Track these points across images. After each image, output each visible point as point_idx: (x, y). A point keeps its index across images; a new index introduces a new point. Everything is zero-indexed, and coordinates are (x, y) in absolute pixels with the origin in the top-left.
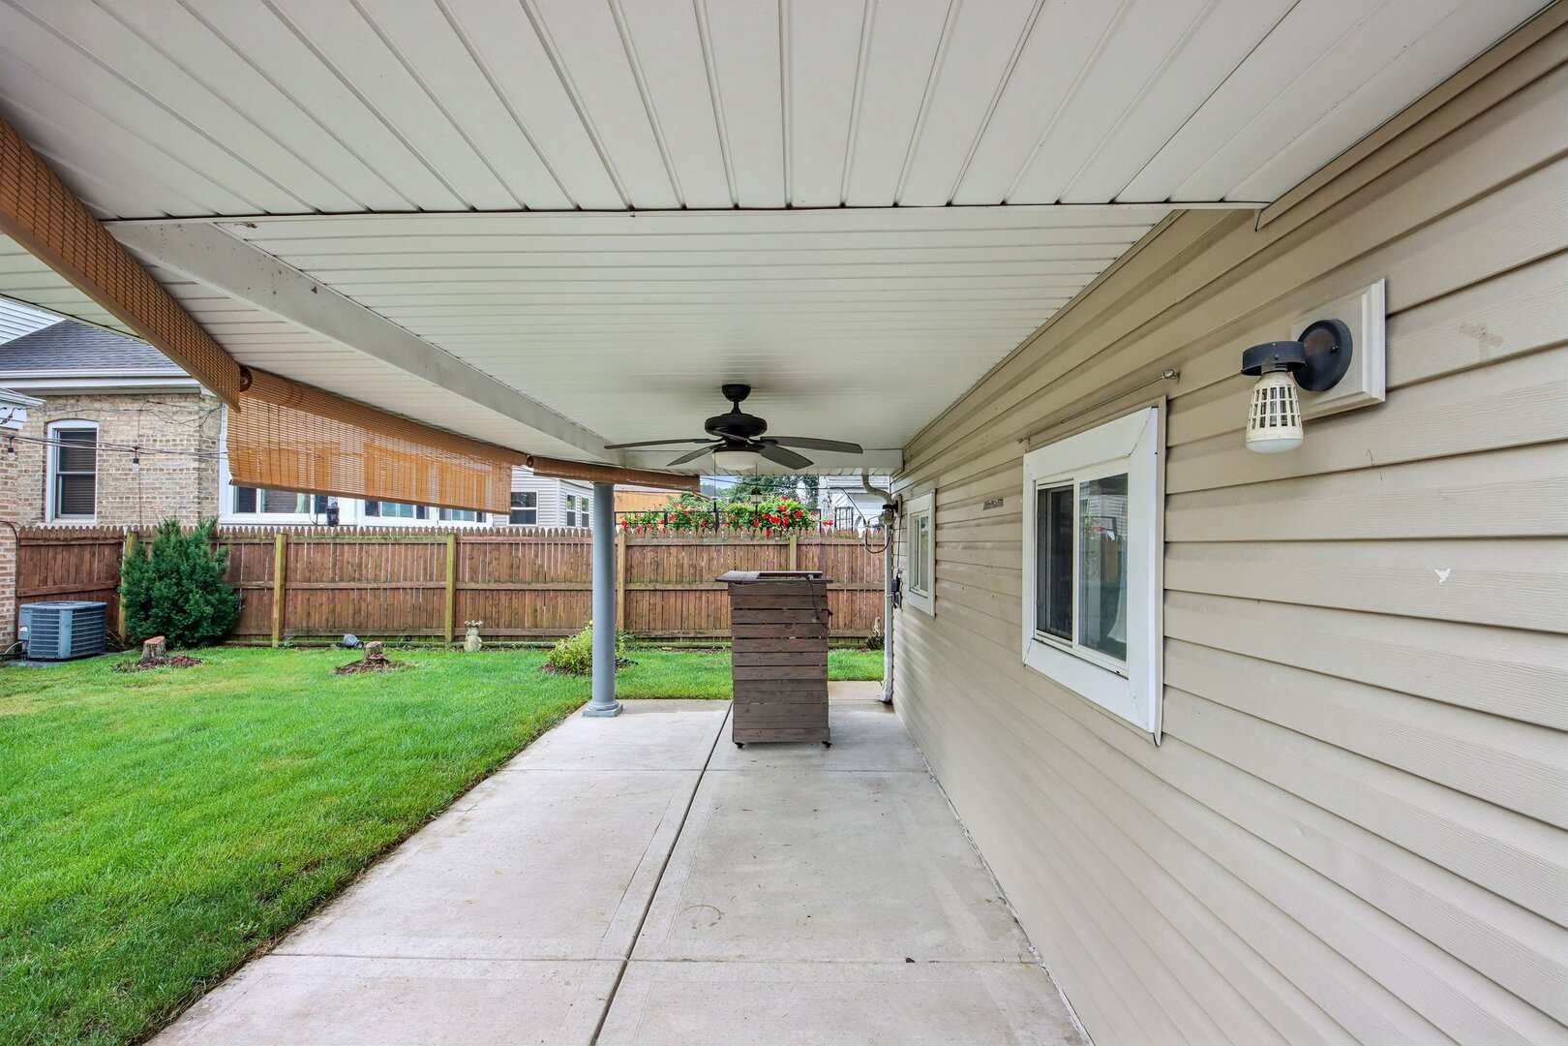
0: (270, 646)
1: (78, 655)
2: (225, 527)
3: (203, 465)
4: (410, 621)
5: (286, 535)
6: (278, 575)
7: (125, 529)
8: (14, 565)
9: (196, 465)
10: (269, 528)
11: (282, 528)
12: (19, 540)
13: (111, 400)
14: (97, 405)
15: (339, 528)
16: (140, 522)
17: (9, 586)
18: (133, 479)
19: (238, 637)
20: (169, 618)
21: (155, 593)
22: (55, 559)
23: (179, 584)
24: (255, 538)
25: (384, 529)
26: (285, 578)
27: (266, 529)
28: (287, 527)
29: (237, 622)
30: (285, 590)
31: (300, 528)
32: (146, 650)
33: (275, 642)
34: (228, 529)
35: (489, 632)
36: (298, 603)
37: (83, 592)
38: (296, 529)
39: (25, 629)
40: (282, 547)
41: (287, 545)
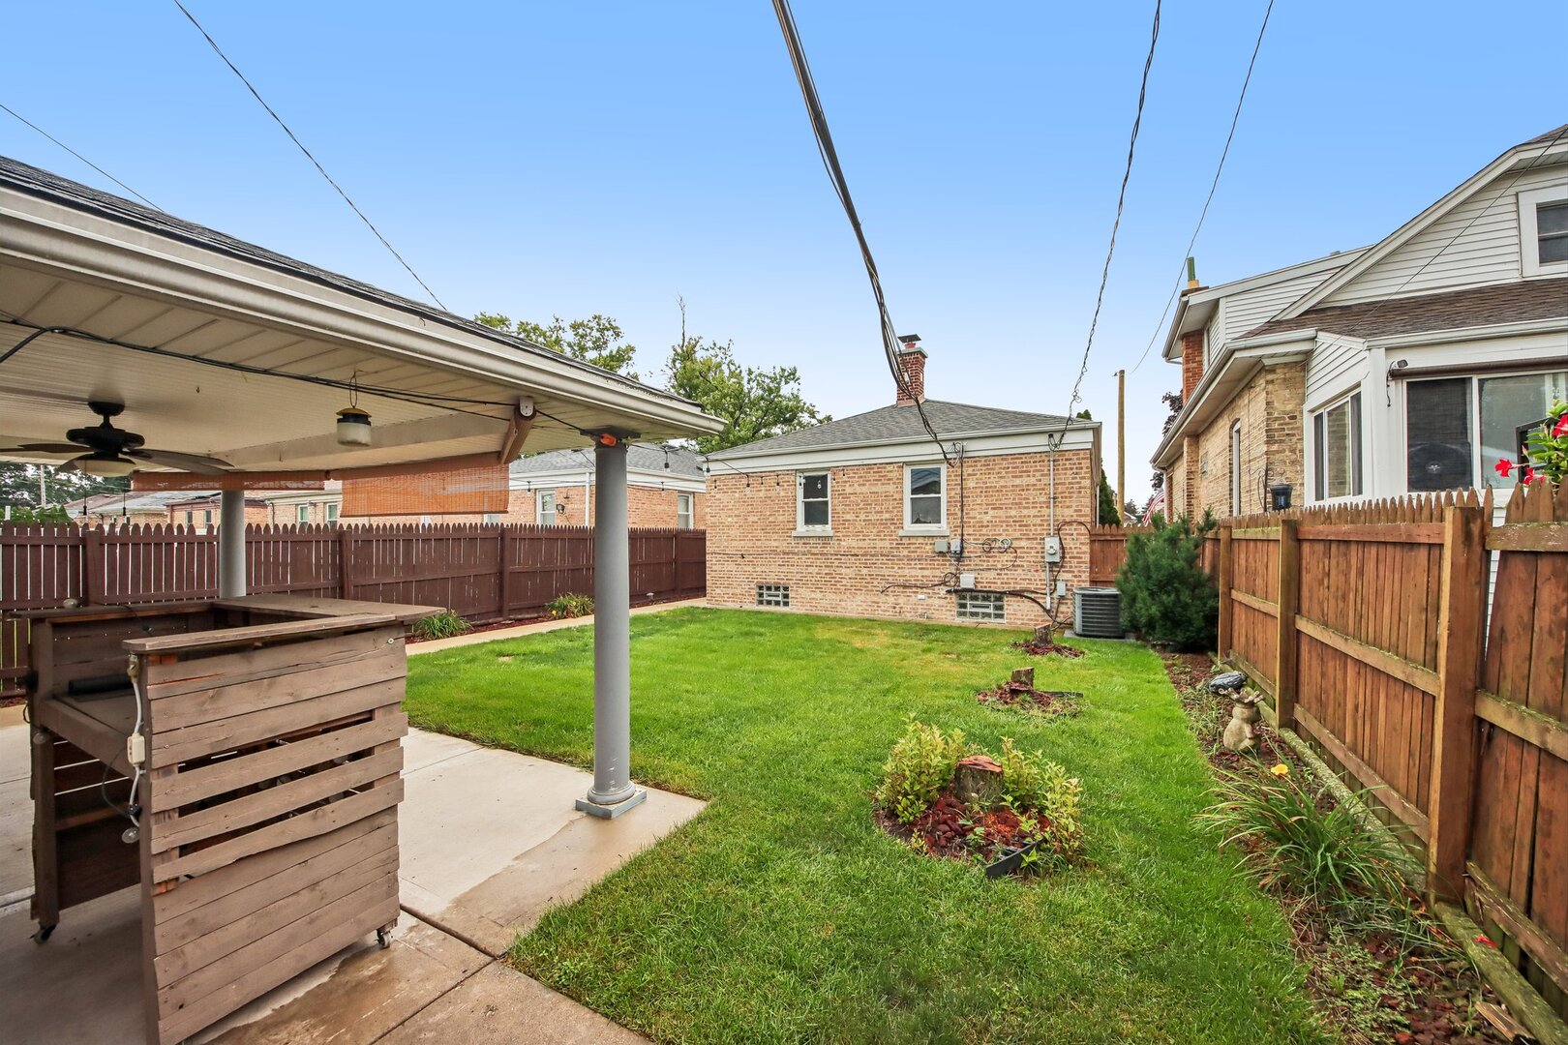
1: (1090, 633)
6: (1222, 578)
8: (1088, 556)
9: (1265, 448)
12: (1090, 536)
13: (1243, 396)
17: (1084, 572)
18: (1249, 471)
26: (1229, 584)
30: (1229, 599)
36: (1237, 618)
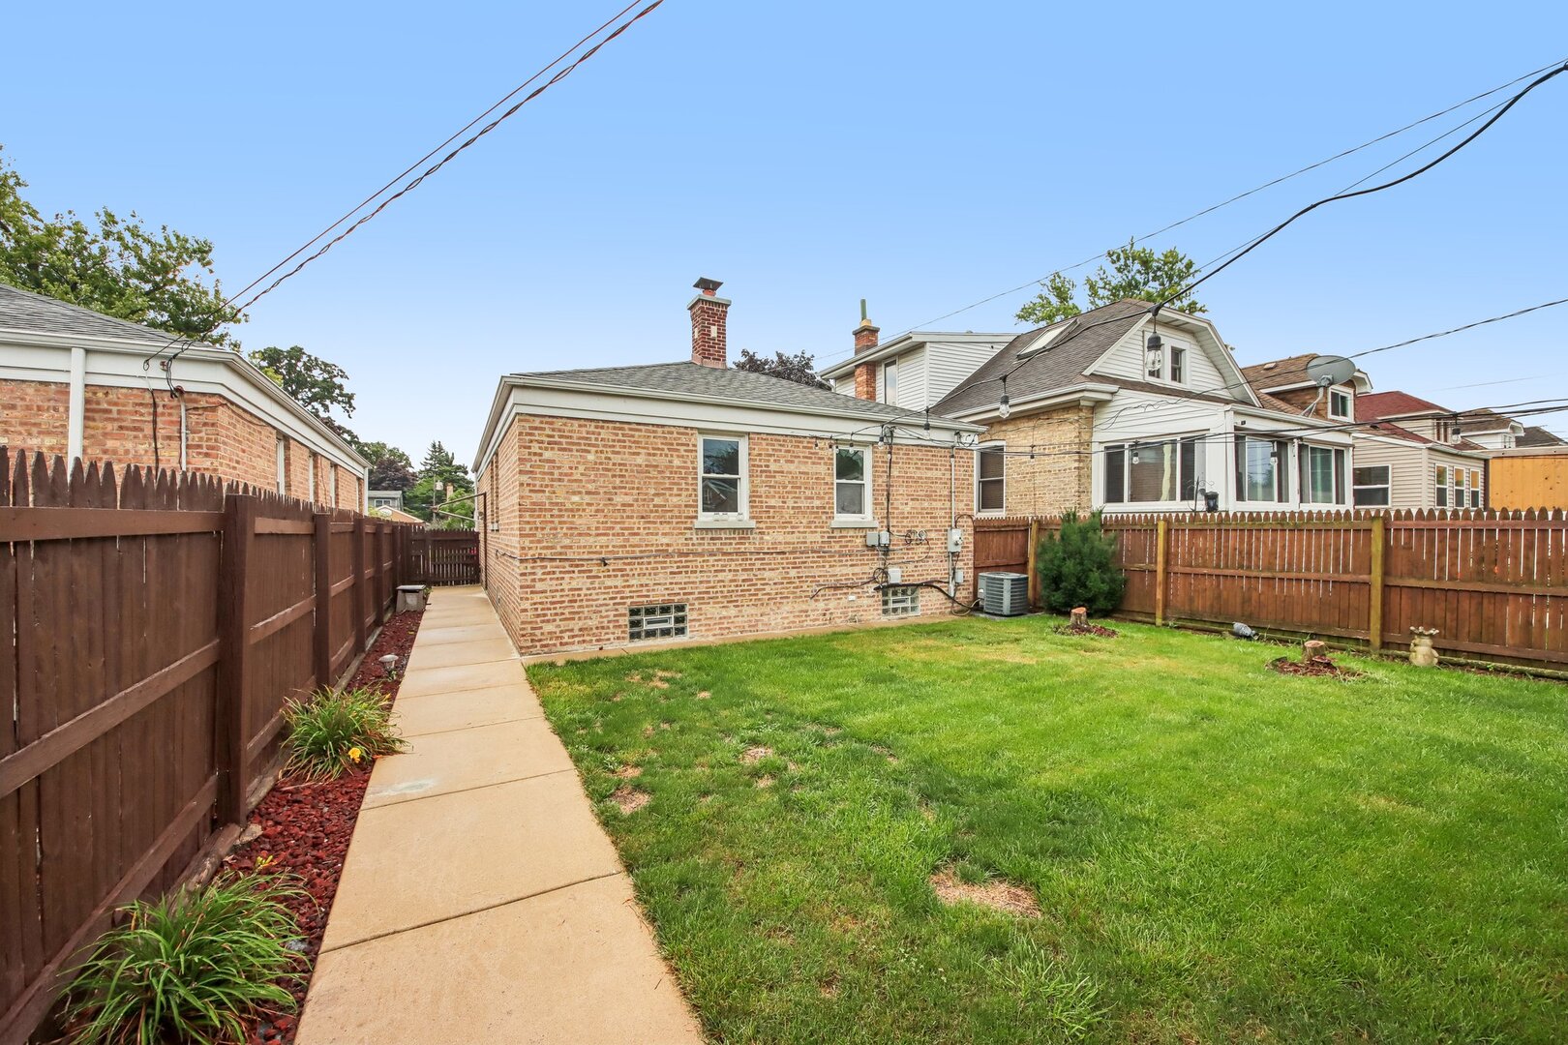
0: (1154, 624)
1: (1016, 613)
2: (1108, 515)
3: (1081, 465)
4: (1315, 617)
5: (1167, 521)
6: (1160, 559)
7: (1030, 518)
8: (972, 545)
9: (1076, 465)
10: (1149, 515)
11: (1162, 515)
12: (975, 528)
13: (1013, 422)
14: (1004, 428)
15: (1216, 514)
16: (1035, 513)
17: (970, 560)
18: (1029, 480)
19: (1121, 611)
20: (1075, 590)
21: (1065, 570)
22: (993, 541)
23: (1081, 564)
24: (1136, 524)
25: (1255, 515)
26: (1167, 562)
27: (1146, 516)
28: (1167, 515)
29: (1121, 599)
30: (1167, 573)
31: (1180, 515)
32: (1073, 618)
33: (1159, 621)
34: (1111, 517)
35: (1444, 644)
36: (1179, 585)
37: (1008, 565)
38: (1177, 516)
39: (982, 591)
40: (1164, 533)
41: (1168, 531)
